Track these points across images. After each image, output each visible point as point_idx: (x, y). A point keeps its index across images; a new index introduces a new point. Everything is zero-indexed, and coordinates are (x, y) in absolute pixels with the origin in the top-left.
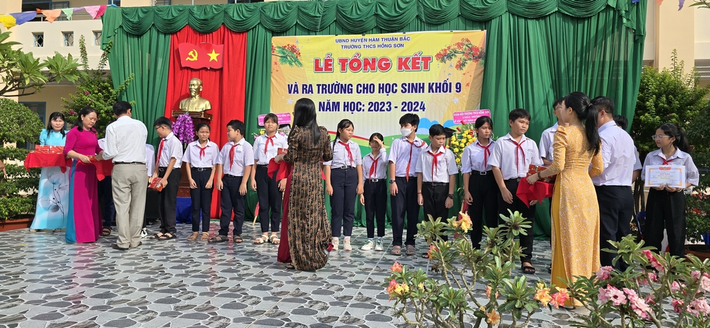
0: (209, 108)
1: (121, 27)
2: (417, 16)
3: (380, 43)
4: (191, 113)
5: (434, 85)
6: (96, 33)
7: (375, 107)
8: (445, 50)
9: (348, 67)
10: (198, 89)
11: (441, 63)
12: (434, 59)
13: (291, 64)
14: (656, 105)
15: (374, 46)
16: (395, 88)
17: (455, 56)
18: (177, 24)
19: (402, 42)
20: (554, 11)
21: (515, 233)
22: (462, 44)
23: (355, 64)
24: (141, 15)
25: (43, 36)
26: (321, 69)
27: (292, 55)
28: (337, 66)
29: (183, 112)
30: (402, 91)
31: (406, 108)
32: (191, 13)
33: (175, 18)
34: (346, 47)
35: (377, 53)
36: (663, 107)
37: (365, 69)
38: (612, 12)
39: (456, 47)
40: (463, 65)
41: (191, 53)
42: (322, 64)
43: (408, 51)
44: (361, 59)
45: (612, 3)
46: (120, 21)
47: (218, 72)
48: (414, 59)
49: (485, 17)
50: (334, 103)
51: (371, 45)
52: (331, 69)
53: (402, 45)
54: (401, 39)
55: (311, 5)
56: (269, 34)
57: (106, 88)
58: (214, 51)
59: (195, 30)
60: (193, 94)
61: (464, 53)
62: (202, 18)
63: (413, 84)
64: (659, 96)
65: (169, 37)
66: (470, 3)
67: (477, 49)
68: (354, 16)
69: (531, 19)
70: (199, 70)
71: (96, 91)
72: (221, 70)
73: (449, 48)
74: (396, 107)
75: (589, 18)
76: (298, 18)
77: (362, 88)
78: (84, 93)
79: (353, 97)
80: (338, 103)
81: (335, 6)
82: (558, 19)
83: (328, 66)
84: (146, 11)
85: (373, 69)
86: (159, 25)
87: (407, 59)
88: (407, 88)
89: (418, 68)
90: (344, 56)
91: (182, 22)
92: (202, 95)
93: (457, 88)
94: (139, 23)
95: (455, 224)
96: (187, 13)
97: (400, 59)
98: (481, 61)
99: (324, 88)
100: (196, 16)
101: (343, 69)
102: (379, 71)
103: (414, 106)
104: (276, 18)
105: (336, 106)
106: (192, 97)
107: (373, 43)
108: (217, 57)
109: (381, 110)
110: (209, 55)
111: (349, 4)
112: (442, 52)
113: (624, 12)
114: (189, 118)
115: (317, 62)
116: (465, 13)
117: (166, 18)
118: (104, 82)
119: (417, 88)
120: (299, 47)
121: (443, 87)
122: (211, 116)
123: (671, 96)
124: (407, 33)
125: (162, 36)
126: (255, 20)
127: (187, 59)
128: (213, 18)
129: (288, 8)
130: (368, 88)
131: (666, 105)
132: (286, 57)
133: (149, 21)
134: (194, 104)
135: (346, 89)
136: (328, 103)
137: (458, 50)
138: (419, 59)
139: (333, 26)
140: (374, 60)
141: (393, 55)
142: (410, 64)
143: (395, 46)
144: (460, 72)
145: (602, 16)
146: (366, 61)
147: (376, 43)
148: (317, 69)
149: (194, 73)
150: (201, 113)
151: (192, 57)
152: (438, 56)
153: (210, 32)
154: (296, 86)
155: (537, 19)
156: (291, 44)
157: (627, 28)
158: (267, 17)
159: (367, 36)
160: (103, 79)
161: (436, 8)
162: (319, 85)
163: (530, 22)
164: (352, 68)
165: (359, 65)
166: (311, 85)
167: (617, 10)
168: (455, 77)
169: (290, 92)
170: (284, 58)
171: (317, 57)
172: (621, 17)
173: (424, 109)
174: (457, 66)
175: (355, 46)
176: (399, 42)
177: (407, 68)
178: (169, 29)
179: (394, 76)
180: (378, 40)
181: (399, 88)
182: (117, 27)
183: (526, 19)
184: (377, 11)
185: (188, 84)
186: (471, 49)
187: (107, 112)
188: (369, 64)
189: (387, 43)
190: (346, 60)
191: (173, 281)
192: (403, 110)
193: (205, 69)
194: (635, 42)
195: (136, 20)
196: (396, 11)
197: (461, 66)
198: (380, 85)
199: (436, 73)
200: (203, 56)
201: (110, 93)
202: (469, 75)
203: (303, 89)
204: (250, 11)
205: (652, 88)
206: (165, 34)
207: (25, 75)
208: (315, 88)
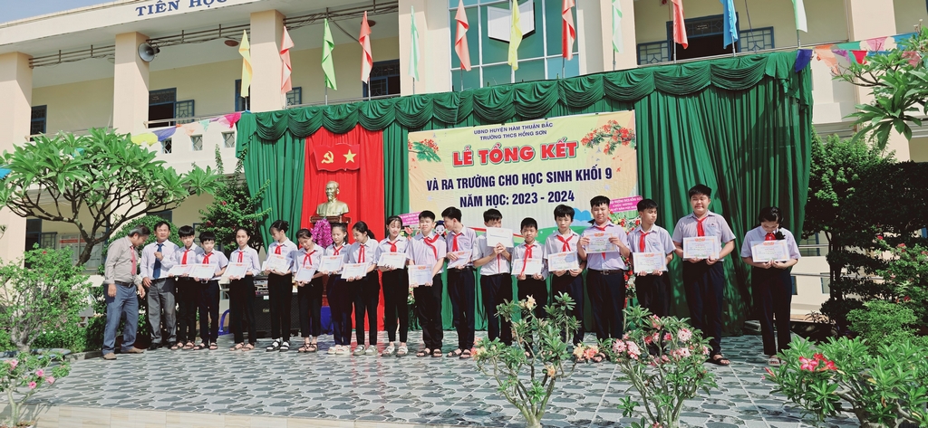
0: (347, 211)
1: (256, 133)
2: (560, 102)
3: (521, 131)
4: (328, 218)
5: (582, 173)
6: (225, 135)
7: (520, 199)
8: (592, 134)
9: (488, 159)
10: (335, 192)
11: (587, 149)
12: (580, 144)
13: (429, 160)
14: (833, 180)
15: (515, 135)
16: (540, 178)
17: (603, 140)
18: (312, 126)
19: (544, 129)
20: (707, 85)
21: (563, 308)
22: (610, 127)
23: (496, 156)
24: (275, 119)
25: (171, 142)
26: (461, 163)
27: (428, 151)
28: (477, 159)
29: (321, 218)
30: (548, 181)
31: (553, 199)
32: (325, 114)
33: (309, 120)
34: (485, 138)
35: (519, 143)
36: (841, 182)
37: (507, 159)
38: (771, 83)
39: (603, 130)
40: (612, 148)
41: (326, 156)
42: (461, 157)
43: (552, 137)
44: (502, 149)
45: (770, 72)
46: (254, 127)
47: (355, 174)
48: (558, 146)
49: (632, 97)
50: (476, 197)
51: (512, 135)
52: (471, 162)
53: (545, 132)
54: (543, 126)
55: (447, 97)
56: (405, 131)
57: (241, 196)
58: (350, 152)
59: (329, 130)
60: (330, 198)
61: (611, 136)
62: (337, 118)
63: (559, 173)
64: (835, 169)
65: (305, 141)
66: (614, 83)
67: (626, 131)
68: (492, 105)
69: (683, 96)
70: (336, 172)
71: (232, 201)
72: (359, 170)
73: (595, 131)
74: (542, 198)
75: (747, 91)
76: (435, 112)
77: (504, 180)
78: (221, 204)
79: (496, 190)
80: (480, 197)
81: (471, 97)
82: (712, 94)
83: (468, 159)
84: (280, 115)
85: (515, 159)
86: (294, 129)
87: (551, 146)
88: (553, 177)
89: (564, 155)
90: (483, 148)
91: (316, 124)
92: (339, 198)
93: (607, 174)
94: (273, 128)
95: (523, 305)
96: (321, 114)
97: (544, 147)
98: (632, 144)
99: (465, 183)
100: (330, 117)
101: (484, 161)
102: (521, 161)
103: (562, 196)
104: (411, 113)
105: (478, 200)
106: (329, 201)
107: (514, 132)
108: (354, 158)
109: (527, 202)
110: (345, 156)
111: (487, 93)
112: (588, 137)
113: (784, 81)
114: (327, 223)
115: (456, 155)
116: (609, 94)
117: (300, 121)
118: (239, 190)
119: (564, 176)
120: (436, 141)
121: (592, 174)
122: (349, 219)
123: (849, 169)
124: (549, 119)
125: (297, 141)
126: (390, 117)
127: (324, 161)
128: (347, 118)
129: (423, 102)
130: (511, 180)
131: (843, 179)
132: (423, 153)
133: (284, 125)
134: (330, 209)
135: (488, 182)
136: (470, 198)
137: (605, 133)
138: (564, 145)
139: (471, 117)
140: (515, 149)
141: (536, 143)
142: (554, 151)
143: (537, 133)
144: (608, 156)
145: (761, 88)
146: (507, 151)
147: (517, 132)
148: (457, 162)
149: (330, 176)
150: (338, 217)
151: (327, 159)
152: (583, 140)
153: (345, 132)
154: (435, 182)
155: (690, 95)
156: (428, 139)
157: (791, 99)
158: (403, 113)
159: (507, 125)
160: (239, 186)
161: (578, 91)
162: (459, 180)
163: (681, 101)
164: (495, 161)
165: (501, 156)
166: (450, 180)
167: (777, 80)
168: (604, 162)
169: (429, 189)
170: (422, 154)
171: (456, 150)
172: (782, 87)
173: (572, 198)
174: (605, 151)
175: (495, 137)
176: (541, 129)
177: (552, 156)
178: (304, 132)
179: (538, 165)
180: (518, 128)
181: (545, 178)
182: (252, 133)
183: (677, 96)
184: (515, 98)
185: (325, 188)
186: (619, 131)
187: (245, 222)
188: (512, 155)
189: (528, 131)
190: (486, 152)
191: (321, 378)
192: (550, 201)
193: (342, 171)
194: (801, 113)
195: (270, 125)
196: (536, 97)
197: (610, 149)
198: (523, 175)
199: (584, 159)
200: (339, 158)
201: (247, 202)
202: (619, 159)
203: (443, 185)
204: (385, 107)
205: (829, 161)
206: (300, 138)
207: (170, 192)
208: (455, 183)
